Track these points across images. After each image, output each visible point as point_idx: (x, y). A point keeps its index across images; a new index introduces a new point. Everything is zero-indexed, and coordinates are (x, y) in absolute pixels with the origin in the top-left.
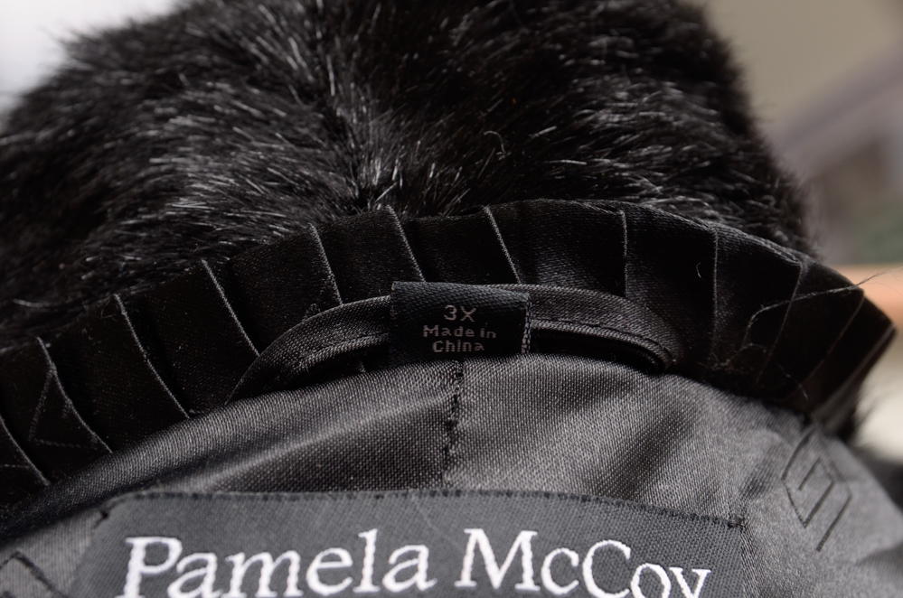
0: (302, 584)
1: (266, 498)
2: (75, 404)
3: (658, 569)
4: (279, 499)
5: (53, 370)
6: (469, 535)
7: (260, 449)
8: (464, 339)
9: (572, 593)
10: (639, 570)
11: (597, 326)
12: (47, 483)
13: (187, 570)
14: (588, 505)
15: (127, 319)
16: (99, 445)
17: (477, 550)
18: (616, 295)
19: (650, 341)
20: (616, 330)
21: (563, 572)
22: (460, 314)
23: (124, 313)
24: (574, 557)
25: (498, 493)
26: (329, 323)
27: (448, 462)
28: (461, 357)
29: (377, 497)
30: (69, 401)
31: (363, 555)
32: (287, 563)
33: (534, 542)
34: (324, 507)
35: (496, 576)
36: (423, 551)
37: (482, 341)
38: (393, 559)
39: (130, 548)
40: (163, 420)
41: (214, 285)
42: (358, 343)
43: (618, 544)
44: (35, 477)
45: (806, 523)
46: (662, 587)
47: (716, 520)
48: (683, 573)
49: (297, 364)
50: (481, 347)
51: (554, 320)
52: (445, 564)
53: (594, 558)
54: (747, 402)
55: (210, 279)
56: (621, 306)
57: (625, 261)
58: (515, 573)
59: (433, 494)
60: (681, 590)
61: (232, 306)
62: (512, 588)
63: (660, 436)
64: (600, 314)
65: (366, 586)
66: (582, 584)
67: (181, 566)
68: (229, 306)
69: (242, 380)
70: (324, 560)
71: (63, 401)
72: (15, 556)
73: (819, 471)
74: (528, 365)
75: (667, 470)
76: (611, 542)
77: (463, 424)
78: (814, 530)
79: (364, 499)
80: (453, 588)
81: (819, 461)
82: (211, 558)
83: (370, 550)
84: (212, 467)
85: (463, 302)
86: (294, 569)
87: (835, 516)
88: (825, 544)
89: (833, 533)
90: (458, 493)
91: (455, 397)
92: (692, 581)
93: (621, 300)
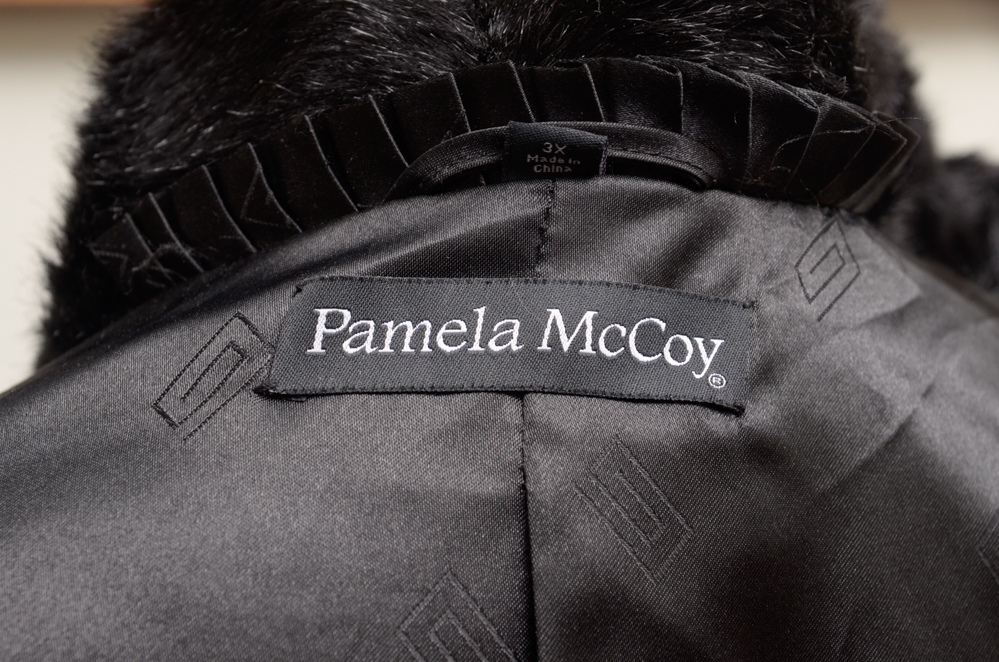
0: (433, 344)
1: (410, 282)
2: (275, 194)
3: (685, 339)
4: (419, 282)
5: (260, 169)
6: (550, 313)
7: (407, 243)
8: (557, 164)
9: (619, 356)
10: (671, 340)
11: (657, 155)
12: (254, 250)
13: (355, 332)
14: (638, 292)
15: (314, 135)
16: (292, 225)
17: (554, 324)
18: (673, 131)
19: (696, 167)
20: (671, 159)
21: (614, 341)
22: (554, 149)
23: (312, 131)
24: (623, 330)
25: (573, 282)
26: (458, 145)
27: (540, 258)
28: (554, 177)
29: (488, 283)
30: (271, 193)
31: (476, 325)
32: (423, 329)
33: (595, 319)
34: (450, 289)
35: (566, 344)
36: (517, 323)
37: (570, 166)
38: (495, 329)
39: (317, 316)
40: (337, 211)
41: (377, 115)
42: (478, 161)
43: (657, 321)
44: (245, 246)
45: (810, 300)
46: (687, 352)
47: (734, 303)
48: (703, 342)
49: (435, 176)
50: (570, 169)
51: (625, 150)
52: (531, 333)
53: (637, 331)
54: (775, 205)
55: (375, 110)
56: (676, 140)
57: (681, 108)
58: (580, 341)
59: (527, 282)
60: (700, 354)
61: (390, 130)
62: (577, 352)
63: (699, 238)
64: (659, 146)
65: (476, 347)
66: (627, 350)
67: (351, 329)
68: (387, 130)
69: (395, 185)
70: (447, 328)
71: (266, 192)
72: (238, 315)
73: (833, 255)
74: (603, 183)
75: (703, 263)
76: (652, 319)
77: (552, 230)
78: (818, 304)
79: (478, 283)
80: (536, 351)
81: (835, 246)
82: (371, 323)
83: (480, 321)
84: (373, 255)
85: (558, 140)
86: (428, 333)
87: (839, 292)
88: (826, 315)
89: (835, 305)
90: (544, 282)
91: (548, 209)
92: (709, 348)
93: (677, 136)
